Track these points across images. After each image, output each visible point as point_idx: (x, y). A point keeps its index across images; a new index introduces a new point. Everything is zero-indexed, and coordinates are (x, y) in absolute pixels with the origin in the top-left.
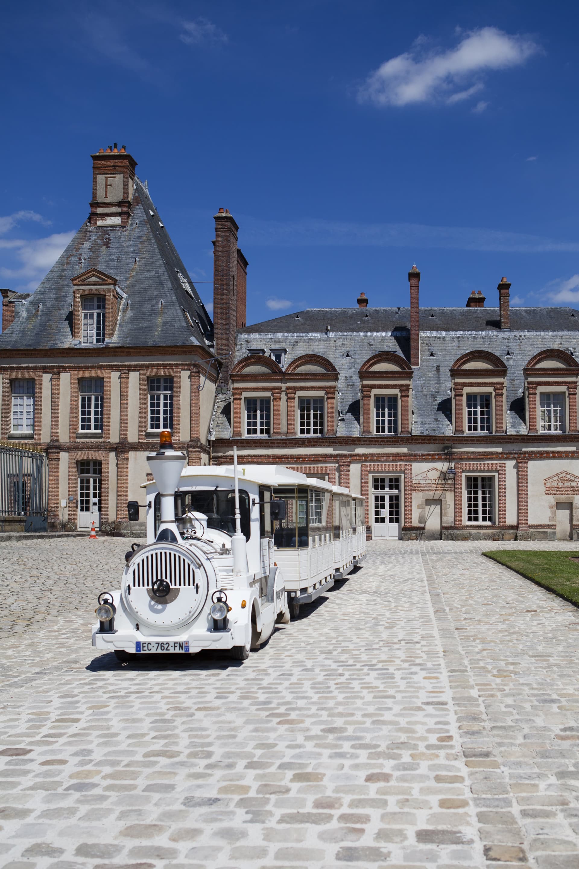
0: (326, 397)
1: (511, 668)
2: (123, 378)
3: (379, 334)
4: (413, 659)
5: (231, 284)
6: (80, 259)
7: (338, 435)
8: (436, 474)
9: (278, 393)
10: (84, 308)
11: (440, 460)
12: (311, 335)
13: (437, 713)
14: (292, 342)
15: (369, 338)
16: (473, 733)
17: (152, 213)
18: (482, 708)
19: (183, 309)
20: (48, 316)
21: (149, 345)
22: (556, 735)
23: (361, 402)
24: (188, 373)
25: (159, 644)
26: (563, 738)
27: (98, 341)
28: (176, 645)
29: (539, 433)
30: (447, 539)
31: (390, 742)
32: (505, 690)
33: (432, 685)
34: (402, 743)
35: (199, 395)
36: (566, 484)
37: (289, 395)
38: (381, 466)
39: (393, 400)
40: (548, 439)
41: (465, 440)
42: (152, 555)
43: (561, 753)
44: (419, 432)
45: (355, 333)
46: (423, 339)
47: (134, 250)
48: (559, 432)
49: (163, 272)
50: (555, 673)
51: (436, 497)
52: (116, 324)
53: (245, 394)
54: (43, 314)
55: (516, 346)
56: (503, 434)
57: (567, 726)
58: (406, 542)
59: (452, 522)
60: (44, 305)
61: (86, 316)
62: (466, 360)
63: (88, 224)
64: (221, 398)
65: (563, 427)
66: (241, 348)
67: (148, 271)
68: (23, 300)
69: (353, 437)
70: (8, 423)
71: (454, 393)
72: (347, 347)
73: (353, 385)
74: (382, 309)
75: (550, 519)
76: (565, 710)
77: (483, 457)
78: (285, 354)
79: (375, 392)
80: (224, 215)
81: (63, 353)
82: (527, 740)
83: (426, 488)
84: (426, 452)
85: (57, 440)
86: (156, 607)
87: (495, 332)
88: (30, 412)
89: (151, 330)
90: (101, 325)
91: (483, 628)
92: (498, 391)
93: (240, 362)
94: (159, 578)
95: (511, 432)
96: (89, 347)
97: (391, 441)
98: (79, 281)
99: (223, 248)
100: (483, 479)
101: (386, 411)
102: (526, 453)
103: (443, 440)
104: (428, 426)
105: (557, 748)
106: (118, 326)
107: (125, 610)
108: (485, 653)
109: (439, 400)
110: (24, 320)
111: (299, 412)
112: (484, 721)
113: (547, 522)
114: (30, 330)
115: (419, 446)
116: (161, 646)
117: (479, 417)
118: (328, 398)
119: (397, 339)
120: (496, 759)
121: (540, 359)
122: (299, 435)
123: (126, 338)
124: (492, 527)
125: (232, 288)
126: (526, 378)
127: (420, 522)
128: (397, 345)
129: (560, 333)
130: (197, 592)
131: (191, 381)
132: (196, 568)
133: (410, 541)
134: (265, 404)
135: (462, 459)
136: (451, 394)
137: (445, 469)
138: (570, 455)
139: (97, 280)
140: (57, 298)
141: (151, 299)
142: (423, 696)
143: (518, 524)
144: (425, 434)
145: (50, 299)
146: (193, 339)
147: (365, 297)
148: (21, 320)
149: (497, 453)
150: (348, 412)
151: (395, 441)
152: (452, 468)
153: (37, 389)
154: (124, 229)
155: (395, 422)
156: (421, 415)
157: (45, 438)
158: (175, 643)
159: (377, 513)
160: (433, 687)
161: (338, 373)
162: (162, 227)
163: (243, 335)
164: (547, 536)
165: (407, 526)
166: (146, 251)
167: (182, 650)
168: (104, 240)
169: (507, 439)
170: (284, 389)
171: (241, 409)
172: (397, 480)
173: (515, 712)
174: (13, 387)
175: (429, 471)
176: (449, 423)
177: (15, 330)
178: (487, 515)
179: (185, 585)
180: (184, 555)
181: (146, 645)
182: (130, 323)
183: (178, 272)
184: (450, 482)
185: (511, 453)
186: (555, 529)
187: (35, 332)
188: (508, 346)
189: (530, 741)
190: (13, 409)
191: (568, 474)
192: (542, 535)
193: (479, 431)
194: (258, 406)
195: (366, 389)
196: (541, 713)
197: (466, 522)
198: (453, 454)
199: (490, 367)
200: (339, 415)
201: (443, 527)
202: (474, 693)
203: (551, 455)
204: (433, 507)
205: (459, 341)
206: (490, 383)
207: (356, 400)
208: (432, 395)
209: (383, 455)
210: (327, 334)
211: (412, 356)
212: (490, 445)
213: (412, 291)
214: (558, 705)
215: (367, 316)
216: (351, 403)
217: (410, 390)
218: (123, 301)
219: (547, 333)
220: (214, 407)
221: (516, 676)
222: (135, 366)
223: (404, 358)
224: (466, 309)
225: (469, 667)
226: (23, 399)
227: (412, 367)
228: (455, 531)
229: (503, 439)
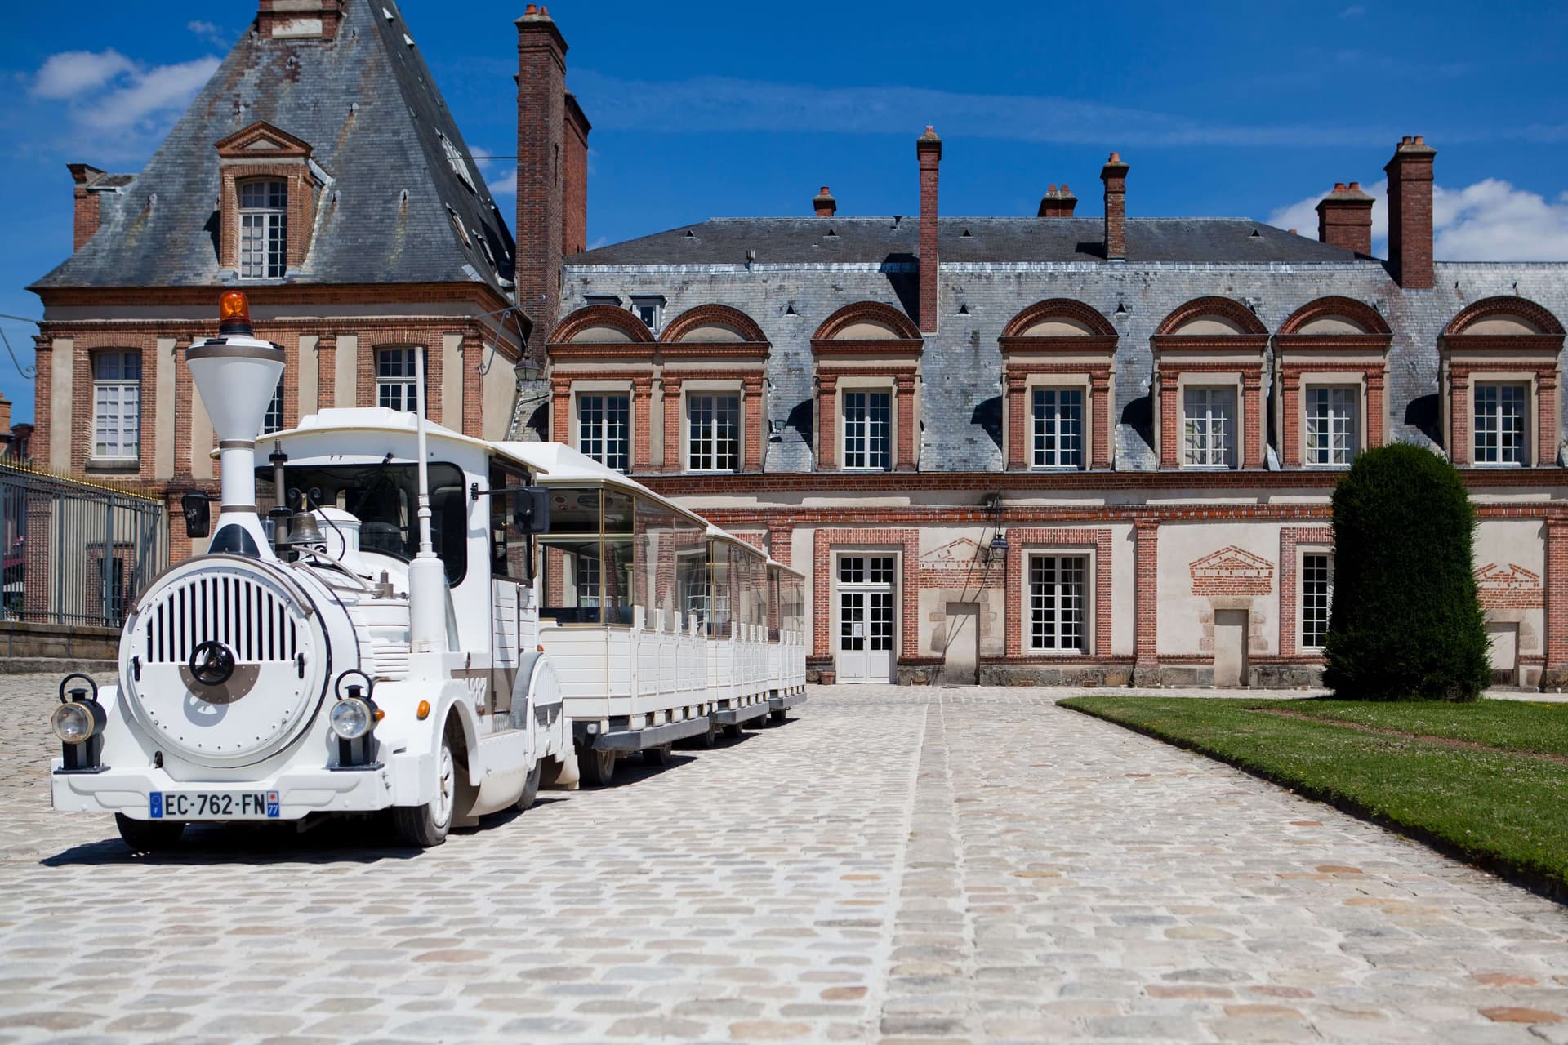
0: (743, 393)
1: (1065, 861)
2: (325, 348)
3: (856, 266)
4: (832, 846)
5: (551, 161)
6: (237, 105)
7: (767, 470)
8: (968, 552)
9: (644, 384)
10: (244, 204)
11: (976, 522)
12: (715, 269)
13: (848, 941)
14: (678, 283)
15: (835, 275)
16: (924, 981)
17: (388, 15)
18: (968, 933)
19: (450, 210)
20: (170, 221)
21: (377, 280)
22: (1147, 988)
23: (816, 404)
24: (458, 339)
25: (205, 797)
26: (1165, 993)
27: (273, 272)
28: (247, 800)
29: (1181, 469)
30: (990, 683)
31: (689, 999)
32: (1036, 899)
33: (857, 890)
34: (721, 1001)
35: (480, 385)
36: (1236, 573)
37: (669, 389)
38: (856, 534)
39: (881, 399)
40: (1201, 480)
41: (1028, 482)
42: (193, 587)
43: (1154, 1023)
44: (934, 465)
45: (806, 266)
46: (946, 278)
47: (348, 89)
48: (1222, 466)
49: (407, 132)
50: (1169, 870)
51: (968, 599)
52: (310, 237)
53: (578, 386)
54: (159, 217)
55: (1136, 294)
56: (1108, 470)
57: (1181, 968)
58: (905, 688)
59: (1000, 649)
60: (161, 198)
61: (247, 221)
62: (1032, 319)
63: (254, 33)
64: (528, 394)
65: (1231, 457)
66: (572, 293)
67: (378, 131)
68: (118, 188)
69: (799, 475)
70: (86, 439)
71: (1006, 386)
72: (789, 293)
73: (801, 370)
74: (864, 219)
75: (1202, 644)
76: (1183, 937)
77: (1065, 516)
78: (663, 306)
79: (844, 382)
80: (536, 18)
81: (199, 297)
82: (1066, 998)
83: (948, 580)
84: (948, 506)
85: (189, 476)
86: (201, 710)
87: (1094, 266)
88: (131, 417)
89: (383, 250)
90: (280, 240)
91: (1020, 799)
92: (1097, 382)
93: (568, 320)
94: (210, 638)
95: (1124, 465)
96: (252, 284)
97: (875, 482)
98: (233, 148)
99: (533, 88)
100: (1066, 561)
101: (868, 421)
102: (1153, 509)
103: (983, 481)
104: (953, 453)
105: (1145, 1013)
106: (313, 241)
107: (128, 718)
108: (1009, 837)
109: (977, 400)
110: (120, 229)
111: (688, 424)
112: (964, 957)
113: (1194, 650)
114: (131, 249)
115: (932, 493)
116: (212, 804)
117: (1058, 435)
118: (748, 395)
119: (891, 277)
120: (967, 1037)
121: (1185, 317)
122: (688, 470)
123: (331, 266)
124: (1084, 658)
125: (553, 171)
126: (1157, 357)
127: (934, 648)
128: (892, 289)
129: (1228, 268)
130: (301, 674)
131: (463, 356)
132: (300, 616)
133: (913, 687)
134: (618, 406)
135: (1022, 520)
136: (1001, 389)
137: (987, 541)
138: (1244, 513)
139: (270, 146)
140: (189, 183)
141: (382, 188)
142: (825, 909)
143: (1136, 653)
144: (946, 470)
145: (174, 188)
146: (468, 269)
147: (829, 197)
148: (111, 230)
149: (1094, 508)
150: (789, 423)
151: (884, 482)
152: (1000, 536)
153: (145, 369)
154: (329, 45)
155: (886, 445)
156: (939, 431)
157: (163, 470)
158: (244, 797)
159: (846, 629)
160: (858, 895)
161: (769, 345)
162: (411, 46)
163: (576, 268)
164: (1195, 679)
165: (908, 655)
166: (373, 90)
167: (263, 812)
168: (288, 67)
169: (1115, 481)
170: (657, 375)
171: (570, 416)
172: (889, 562)
173: (1049, 939)
174: (96, 367)
175: (953, 544)
176: (996, 447)
177: (99, 248)
178: (1073, 635)
179: (271, 658)
180: (269, 584)
181: (174, 801)
182: (339, 237)
183: (441, 137)
184: (997, 566)
185: (1124, 510)
186: (1212, 663)
187: (142, 253)
188: (1121, 294)
189: (1074, 998)
190: (96, 410)
191: (1239, 552)
192: (1185, 677)
193: (1058, 464)
194: (605, 410)
195: (824, 378)
196: (1119, 944)
197: (1027, 649)
198: (1004, 510)
199: (1083, 333)
200: (771, 430)
201: (981, 659)
202: (957, 904)
203: (1205, 513)
204: (961, 617)
205: (1020, 283)
206: (1081, 366)
207: (805, 399)
208: (963, 392)
209: (860, 511)
210: (748, 267)
211: (923, 312)
212: (1080, 492)
213: (925, 180)
214: (1166, 927)
215: (832, 233)
216: (795, 405)
217: (918, 379)
218: (326, 191)
219: (1201, 267)
220: (514, 412)
221: (1072, 874)
222: (349, 324)
223: (905, 312)
224: (1035, 220)
225: (962, 859)
226: (117, 389)
227: (923, 334)
228: (1007, 667)
229: (1107, 481)
